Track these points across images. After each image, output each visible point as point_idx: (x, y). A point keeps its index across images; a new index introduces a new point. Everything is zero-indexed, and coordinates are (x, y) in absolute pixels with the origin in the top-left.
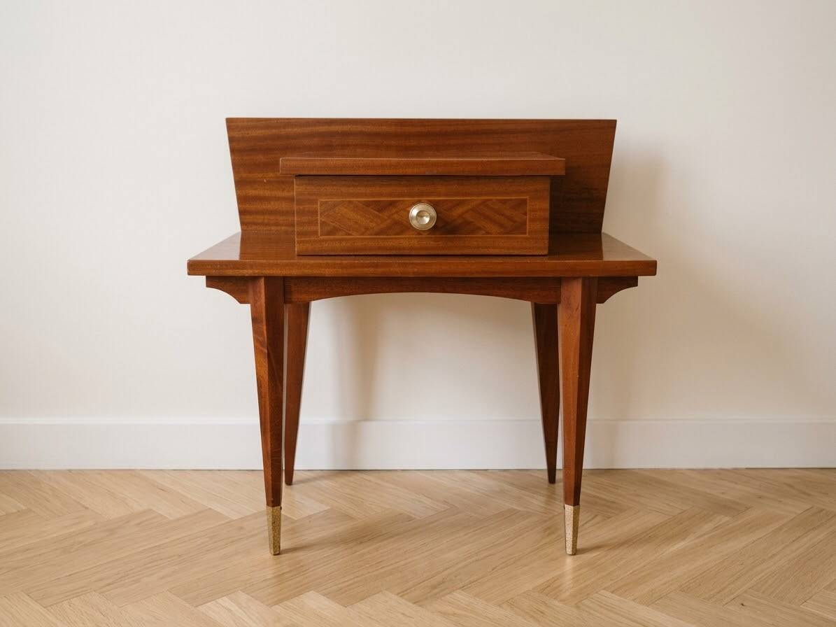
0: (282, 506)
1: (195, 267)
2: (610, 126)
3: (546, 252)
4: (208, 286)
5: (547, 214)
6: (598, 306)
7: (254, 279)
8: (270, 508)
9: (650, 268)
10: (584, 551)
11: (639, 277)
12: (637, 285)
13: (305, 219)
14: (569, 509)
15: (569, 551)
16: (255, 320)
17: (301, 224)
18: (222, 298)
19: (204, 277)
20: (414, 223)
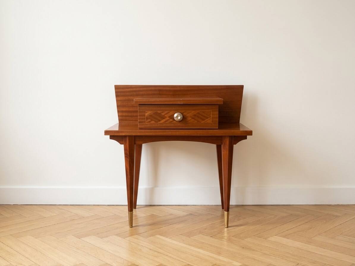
0: (133, 212)
1: (107, 133)
2: (242, 87)
3: (218, 128)
4: (110, 139)
5: (218, 116)
6: (234, 145)
7: (125, 136)
8: (130, 212)
9: (250, 133)
10: (230, 227)
11: (247, 136)
12: (247, 139)
13: (141, 117)
14: (226, 213)
15: (226, 226)
16: (125, 150)
17: (140, 116)
18: (115, 143)
19: (109, 136)
20: (175, 119)
